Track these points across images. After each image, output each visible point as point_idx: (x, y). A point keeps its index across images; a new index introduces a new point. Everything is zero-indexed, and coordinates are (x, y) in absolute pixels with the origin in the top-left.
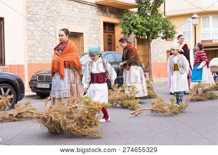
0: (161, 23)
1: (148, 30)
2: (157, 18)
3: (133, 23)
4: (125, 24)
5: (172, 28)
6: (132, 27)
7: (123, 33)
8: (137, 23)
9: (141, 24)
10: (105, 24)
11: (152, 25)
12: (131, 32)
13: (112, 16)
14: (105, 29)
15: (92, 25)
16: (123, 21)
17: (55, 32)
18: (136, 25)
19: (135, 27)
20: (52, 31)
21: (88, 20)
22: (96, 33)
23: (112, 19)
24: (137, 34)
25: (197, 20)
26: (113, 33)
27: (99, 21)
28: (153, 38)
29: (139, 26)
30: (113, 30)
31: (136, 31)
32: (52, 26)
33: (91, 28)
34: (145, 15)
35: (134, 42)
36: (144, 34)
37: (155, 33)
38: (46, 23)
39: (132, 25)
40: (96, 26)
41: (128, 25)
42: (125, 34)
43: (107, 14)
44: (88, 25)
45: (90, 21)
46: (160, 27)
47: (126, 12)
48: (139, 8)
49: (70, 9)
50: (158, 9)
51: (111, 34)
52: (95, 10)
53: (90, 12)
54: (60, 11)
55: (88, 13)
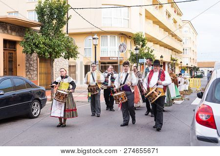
0: (63, 43)
1: (51, 50)
2: (60, 38)
3: (36, 42)
4: (27, 42)
5: (75, 49)
6: (34, 46)
7: (24, 52)
8: (40, 42)
9: (44, 43)
11: (54, 45)
12: (32, 51)
13: (13, 34)
14: (5, 47)
16: (25, 40)
18: (38, 44)
19: (37, 47)
23: (13, 37)
24: (39, 54)
25: (97, 40)
26: (15, 51)
28: (56, 58)
29: (42, 46)
30: (15, 48)
31: (38, 50)
34: (47, 35)
35: (37, 60)
36: (46, 54)
37: (57, 53)
39: (34, 44)
41: (29, 45)
42: (27, 53)
43: (8, 31)
46: (62, 47)
47: (29, 31)
48: (42, 27)
50: (61, 30)
51: (12, 52)
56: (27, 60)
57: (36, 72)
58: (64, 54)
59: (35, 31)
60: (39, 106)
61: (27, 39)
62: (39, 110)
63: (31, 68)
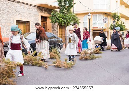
0: (72, 17)
1: (65, 21)
2: (70, 15)
4: (53, 17)
5: (78, 20)
6: (56, 19)
7: (51, 22)
8: (59, 17)
9: (61, 17)
10: (42, 17)
11: (67, 18)
12: (56, 22)
13: (45, 13)
14: (41, 20)
15: (34, 17)
16: (51, 16)
17: (14, 21)
19: (58, 19)
20: (12, 20)
21: (32, 15)
23: (45, 15)
24: (59, 23)
25: (91, 16)
26: (46, 22)
27: (39, 15)
28: (68, 25)
29: (60, 19)
30: (46, 20)
31: (59, 21)
32: (12, 17)
33: (34, 19)
34: (63, 13)
35: (58, 27)
36: (63, 23)
37: (69, 22)
38: (8, 15)
39: (56, 18)
40: (37, 18)
41: (54, 18)
42: (53, 23)
43: (43, 12)
44: (32, 17)
45: (34, 15)
46: (71, 19)
47: (53, 11)
48: (60, 9)
49: (22, 8)
50: (70, 10)
51: (45, 22)
52: (36, 9)
53: (33, 10)
54: (16, 9)
55: (32, 11)
56: (53, 27)
57: (57, 33)
58: (72, 23)
59: (57, 11)
60: (59, 48)
62: (59, 50)
63: (55, 31)
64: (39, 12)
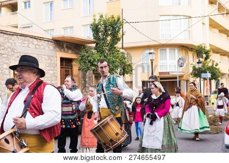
0: (118, 60)
2: (114, 54)
3: (91, 60)
4: (82, 59)
5: (130, 65)
6: (89, 64)
7: (80, 70)
8: (94, 60)
10: (62, 59)
12: (88, 69)
13: (69, 52)
14: (62, 64)
15: (49, 61)
16: (80, 58)
18: (93, 61)
19: (92, 65)
20: (6, 69)
21: (44, 57)
22: (53, 69)
23: (69, 55)
25: (154, 55)
27: (56, 57)
30: (71, 66)
31: (94, 68)
33: (47, 65)
34: (102, 52)
35: (92, 77)
39: (90, 62)
40: (52, 62)
41: (85, 62)
42: (82, 71)
43: (64, 50)
44: (44, 62)
45: (47, 58)
46: (117, 64)
47: (84, 48)
48: (97, 44)
49: (26, 45)
50: (115, 46)
51: (68, 69)
52: (51, 46)
53: (47, 48)
54: (15, 48)
55: (44, 49)
56: (83, 77)
58: (119, 70)
59: (90, 48)
61: (83, 56)
63: (87, 85)
64: (57, 51)
